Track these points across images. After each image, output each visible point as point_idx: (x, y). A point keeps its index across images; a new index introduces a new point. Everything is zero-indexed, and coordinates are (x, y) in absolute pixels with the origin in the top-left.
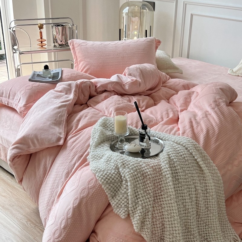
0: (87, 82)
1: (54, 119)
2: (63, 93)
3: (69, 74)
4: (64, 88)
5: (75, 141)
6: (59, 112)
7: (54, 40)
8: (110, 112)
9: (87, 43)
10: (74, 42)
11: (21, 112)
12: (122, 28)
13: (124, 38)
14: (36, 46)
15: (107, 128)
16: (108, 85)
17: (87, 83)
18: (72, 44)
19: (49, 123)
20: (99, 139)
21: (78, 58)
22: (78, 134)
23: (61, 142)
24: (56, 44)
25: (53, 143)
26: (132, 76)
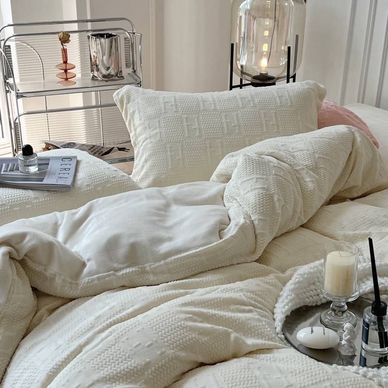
7: (92, 66)
24: (96, 74)
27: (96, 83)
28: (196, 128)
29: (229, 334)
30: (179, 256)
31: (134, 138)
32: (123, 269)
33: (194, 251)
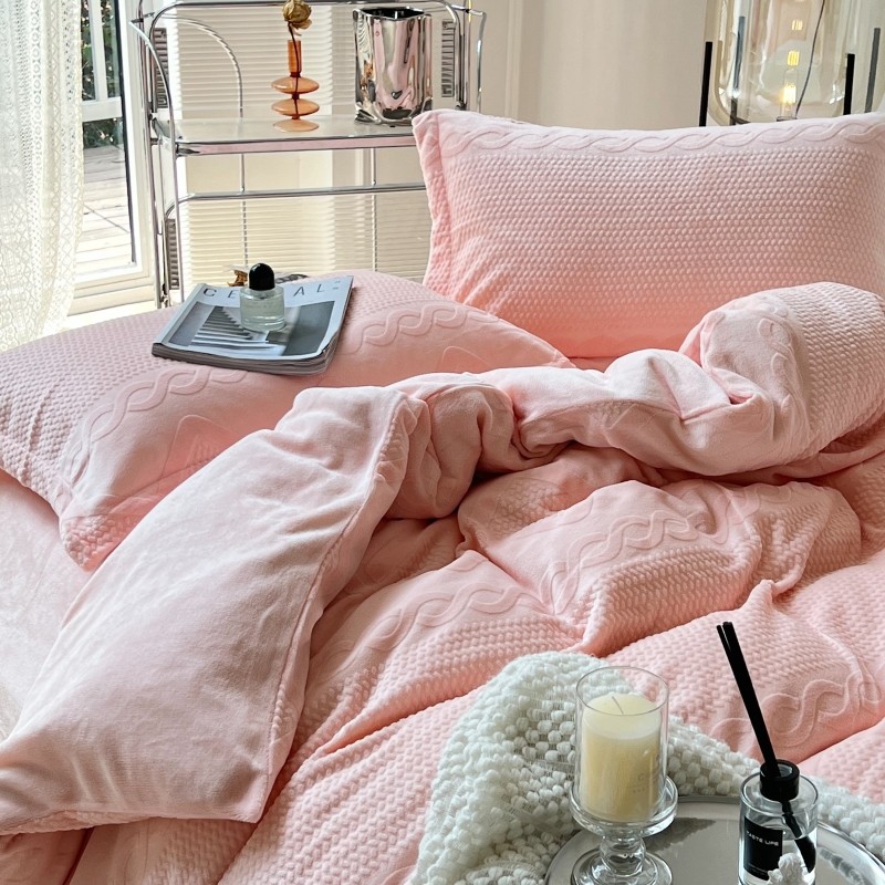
0: (468, 395)
1: (232, 641)
2: (319, 455)
3: (389, 316)
4: (329, 431)
5: (336, 805)
6: (270, 597)
7: (359, 85)
8: (578, 600)
9: (508, 138)
10: (442, 126)
11: (78, 544)
12: (722, 38)
13: (725, 87)
14: (266, 113)
15: (542, 745)
16: (591, 417)
17: (466, 402)
18: (432, 139)
19: (195, 665)
20: (479, 830)
21: (453, 216)
22: (361, 753)
23: (250, 807)
24: (368, 107)
25: (203, 803)
26: (739, 368)
27: (367, 129)
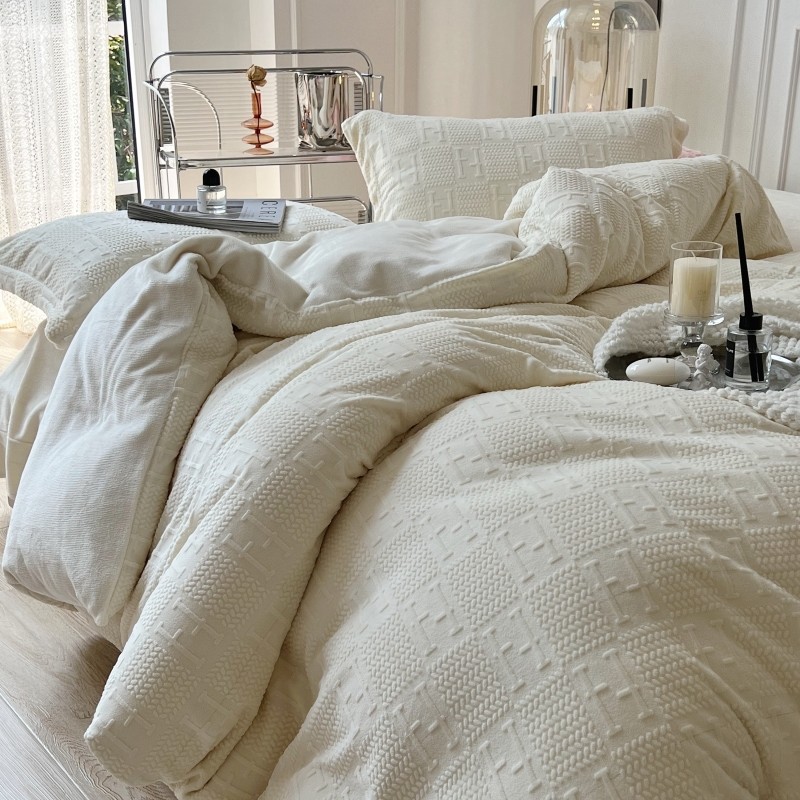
7: (300, 126)
14: (238, 144)
24: (308, 139)
28: (475, 166)
29: (524, 358)
30: (450, 279)
31: (374, 189)
32: (366, 296)
33: (474, 272)
